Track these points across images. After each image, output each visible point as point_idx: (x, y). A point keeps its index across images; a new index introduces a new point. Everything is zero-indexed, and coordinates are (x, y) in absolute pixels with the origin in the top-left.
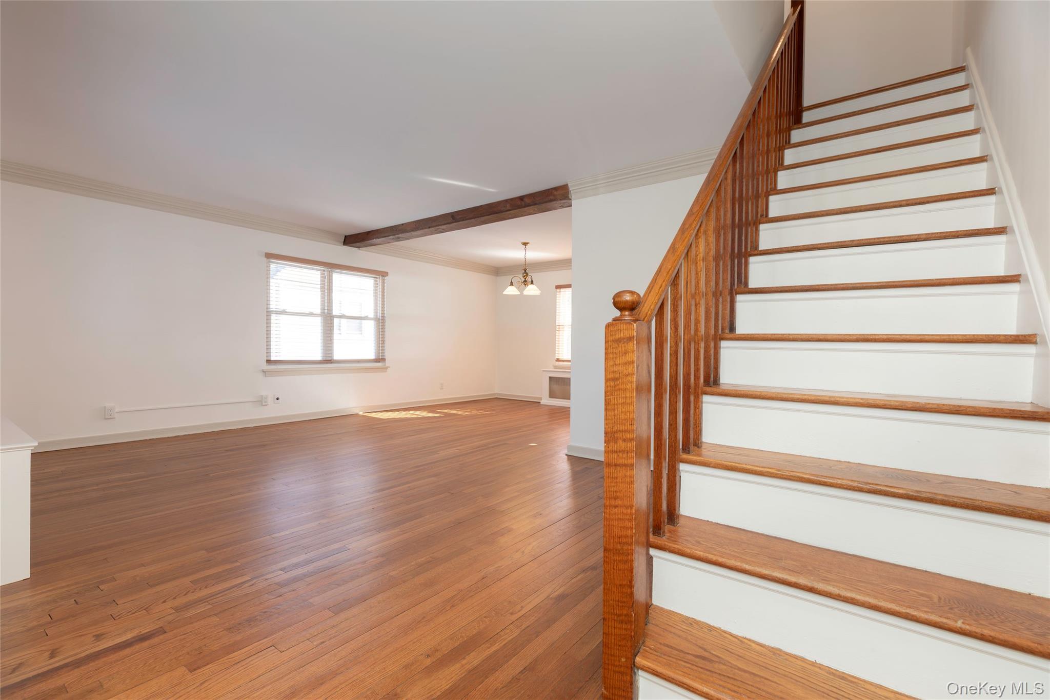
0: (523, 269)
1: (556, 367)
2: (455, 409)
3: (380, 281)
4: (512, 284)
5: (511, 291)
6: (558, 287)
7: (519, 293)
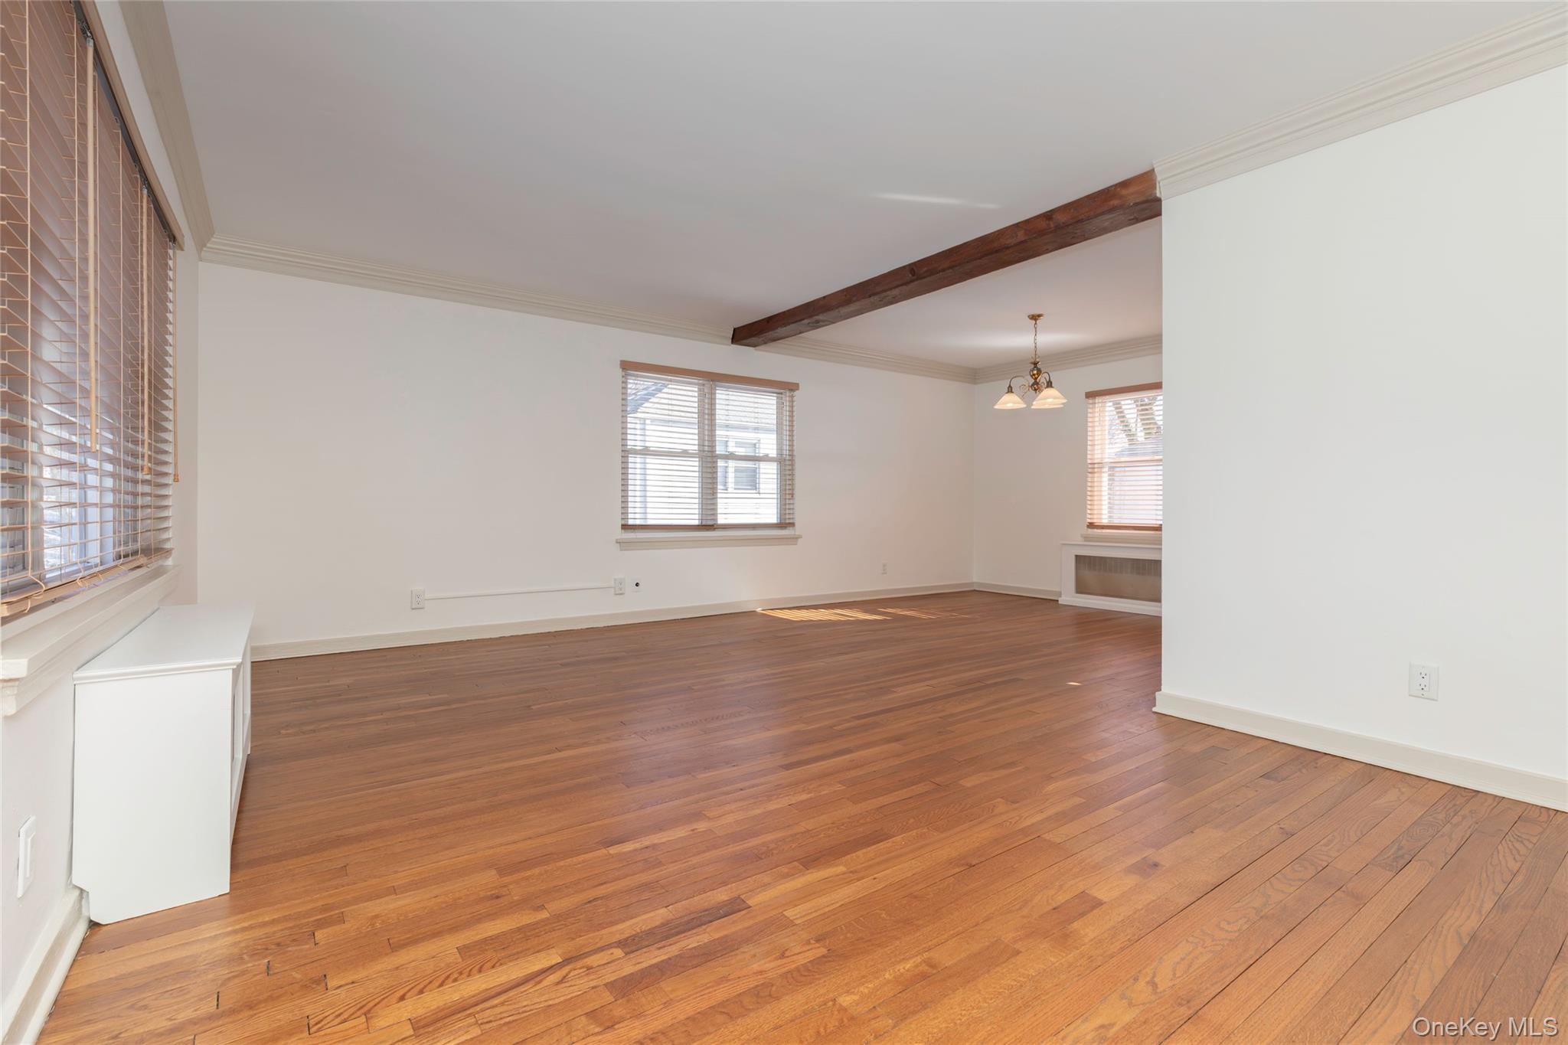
0: (1032, 363)
1: (1087, 538)
2: (909, 608)
3: (786, 399)
4: (1010, 390)
5: (1010, 402)
6: (1091, 395)
7: (1025, 406)
